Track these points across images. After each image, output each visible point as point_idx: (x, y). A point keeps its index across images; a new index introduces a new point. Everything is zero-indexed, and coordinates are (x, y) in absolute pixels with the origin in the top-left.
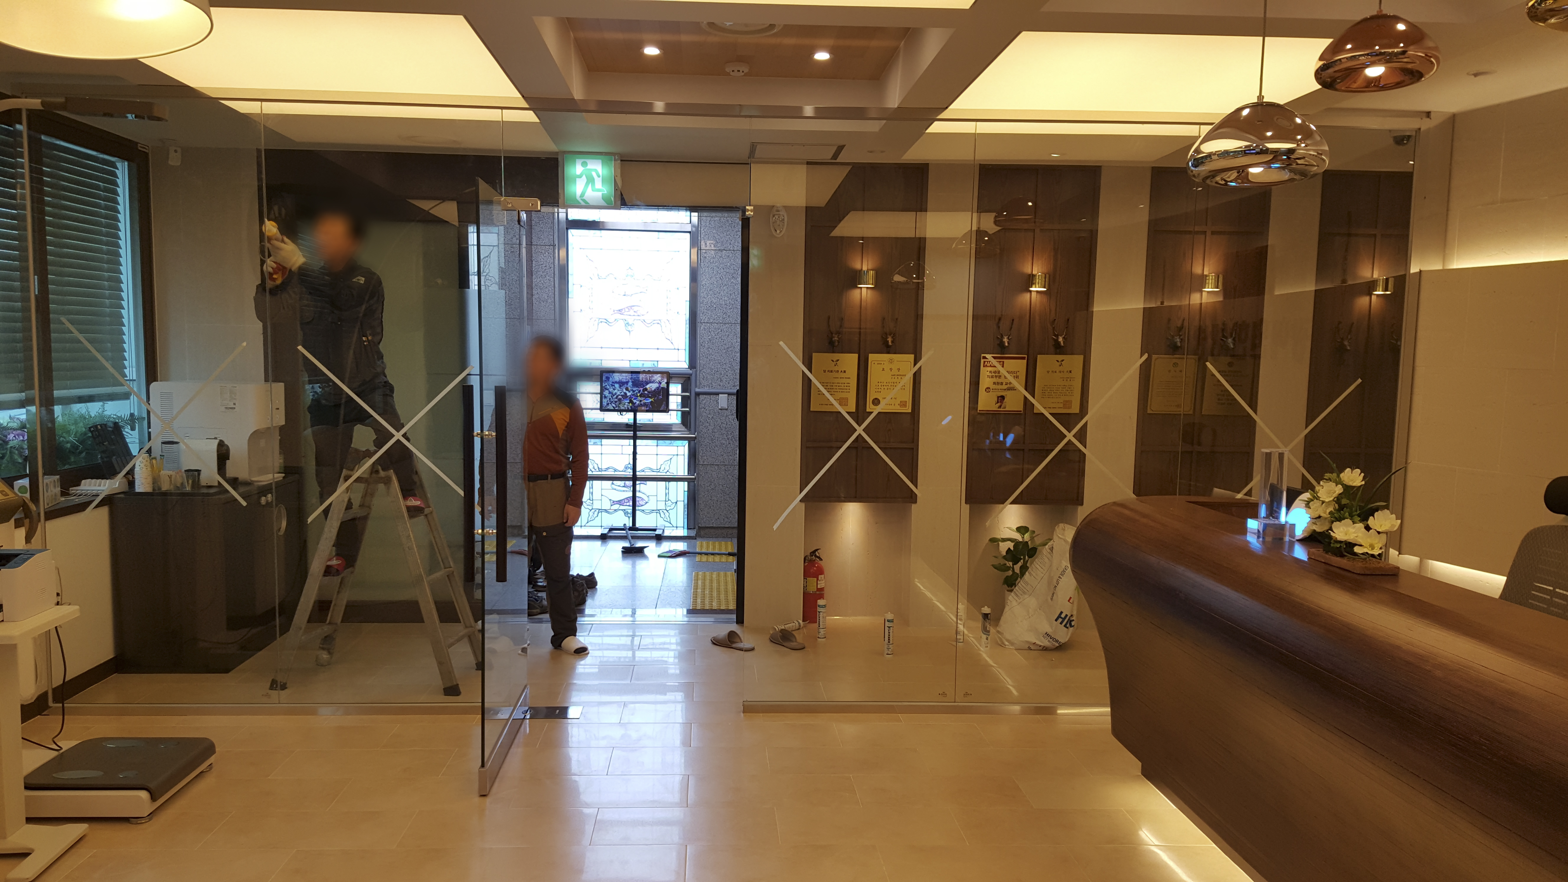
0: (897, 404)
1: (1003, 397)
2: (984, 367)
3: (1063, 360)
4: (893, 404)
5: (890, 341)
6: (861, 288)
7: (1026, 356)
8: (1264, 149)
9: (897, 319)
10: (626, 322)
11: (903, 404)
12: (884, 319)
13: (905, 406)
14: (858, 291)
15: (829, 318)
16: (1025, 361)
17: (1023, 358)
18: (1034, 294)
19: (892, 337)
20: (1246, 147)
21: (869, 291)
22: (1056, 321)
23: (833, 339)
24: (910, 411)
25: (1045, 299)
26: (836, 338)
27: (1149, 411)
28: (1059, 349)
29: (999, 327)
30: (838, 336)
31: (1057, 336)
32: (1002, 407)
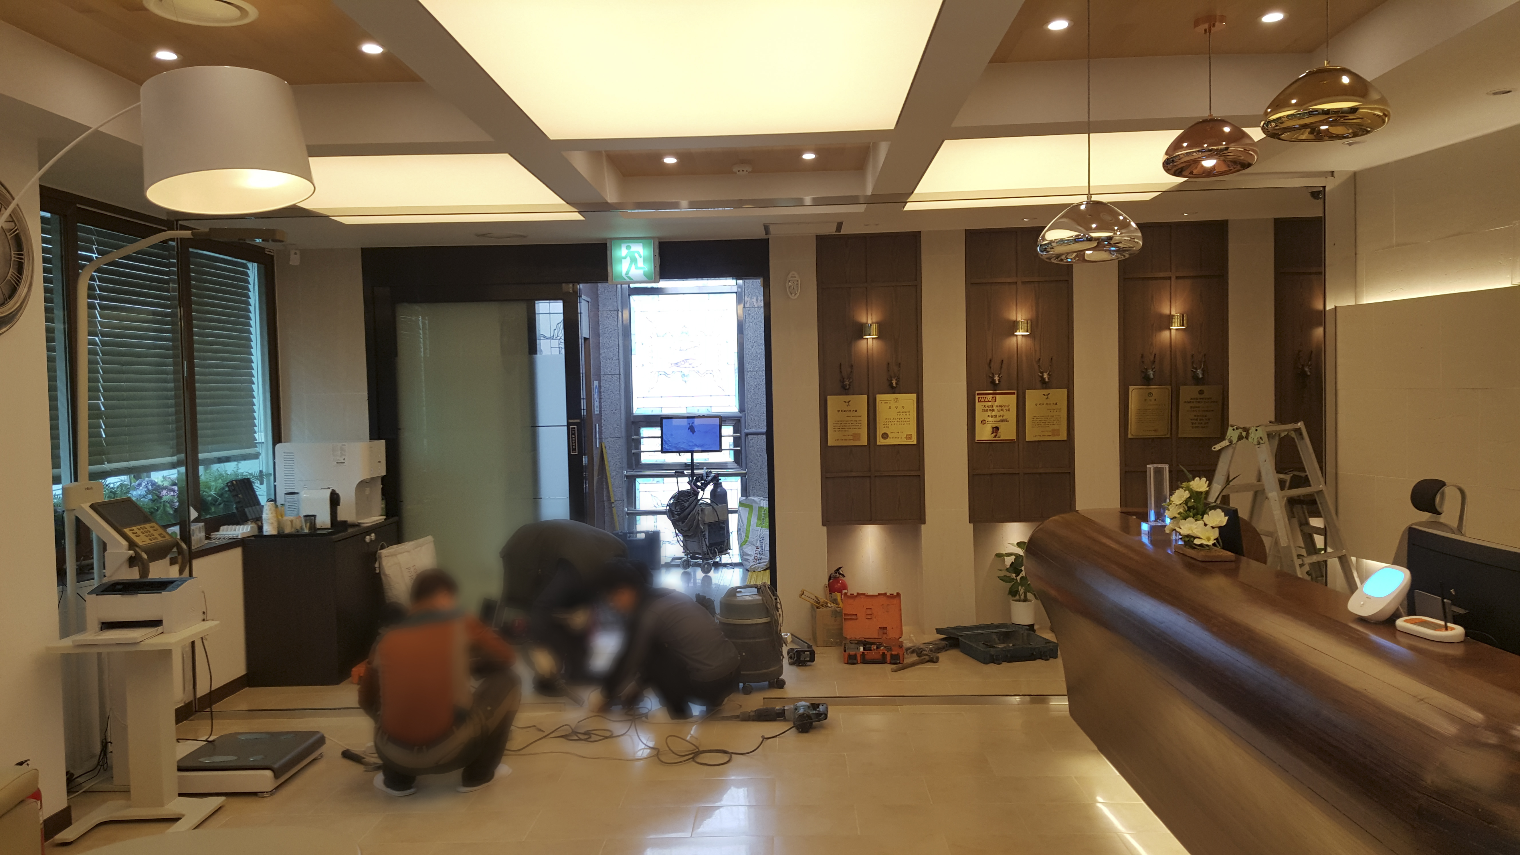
0: (903, 438)
1: (997, 428)
2: (979, 402)
3: (1049, 394)
4: (900, 437)
5: (894, 383)
6: (867, 338)
7: (1015, 391)
8: (1089, 237)
9: (900, 364)
10: (682, 374)
11: (909, 437)
12: (889, 364)
13: (911, 438)
14: (865, 341)
15: (841, 365)
16: (1015, 396)
17: (1014, 393)
18: (1019, 338)
19: (896, 380)
20: (1076, 236)
21: (875, 341)
22: (1041, 360)
23: (845, 383)
24: (915, 443)
25: (1030, 341)
26: (847, 383)
27: (1130, 436)
28: (1045, 385)
29: (990, 367)
30: (849, 380)
31: (1042, 373)
32: (997, 437)
